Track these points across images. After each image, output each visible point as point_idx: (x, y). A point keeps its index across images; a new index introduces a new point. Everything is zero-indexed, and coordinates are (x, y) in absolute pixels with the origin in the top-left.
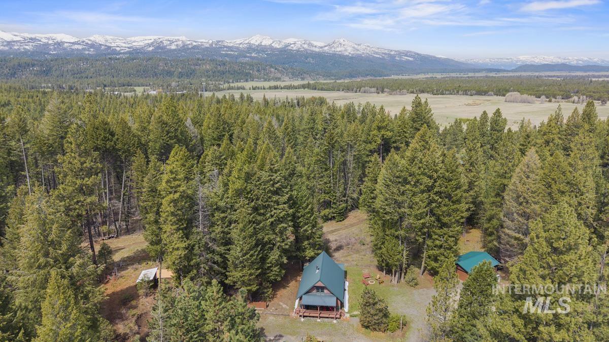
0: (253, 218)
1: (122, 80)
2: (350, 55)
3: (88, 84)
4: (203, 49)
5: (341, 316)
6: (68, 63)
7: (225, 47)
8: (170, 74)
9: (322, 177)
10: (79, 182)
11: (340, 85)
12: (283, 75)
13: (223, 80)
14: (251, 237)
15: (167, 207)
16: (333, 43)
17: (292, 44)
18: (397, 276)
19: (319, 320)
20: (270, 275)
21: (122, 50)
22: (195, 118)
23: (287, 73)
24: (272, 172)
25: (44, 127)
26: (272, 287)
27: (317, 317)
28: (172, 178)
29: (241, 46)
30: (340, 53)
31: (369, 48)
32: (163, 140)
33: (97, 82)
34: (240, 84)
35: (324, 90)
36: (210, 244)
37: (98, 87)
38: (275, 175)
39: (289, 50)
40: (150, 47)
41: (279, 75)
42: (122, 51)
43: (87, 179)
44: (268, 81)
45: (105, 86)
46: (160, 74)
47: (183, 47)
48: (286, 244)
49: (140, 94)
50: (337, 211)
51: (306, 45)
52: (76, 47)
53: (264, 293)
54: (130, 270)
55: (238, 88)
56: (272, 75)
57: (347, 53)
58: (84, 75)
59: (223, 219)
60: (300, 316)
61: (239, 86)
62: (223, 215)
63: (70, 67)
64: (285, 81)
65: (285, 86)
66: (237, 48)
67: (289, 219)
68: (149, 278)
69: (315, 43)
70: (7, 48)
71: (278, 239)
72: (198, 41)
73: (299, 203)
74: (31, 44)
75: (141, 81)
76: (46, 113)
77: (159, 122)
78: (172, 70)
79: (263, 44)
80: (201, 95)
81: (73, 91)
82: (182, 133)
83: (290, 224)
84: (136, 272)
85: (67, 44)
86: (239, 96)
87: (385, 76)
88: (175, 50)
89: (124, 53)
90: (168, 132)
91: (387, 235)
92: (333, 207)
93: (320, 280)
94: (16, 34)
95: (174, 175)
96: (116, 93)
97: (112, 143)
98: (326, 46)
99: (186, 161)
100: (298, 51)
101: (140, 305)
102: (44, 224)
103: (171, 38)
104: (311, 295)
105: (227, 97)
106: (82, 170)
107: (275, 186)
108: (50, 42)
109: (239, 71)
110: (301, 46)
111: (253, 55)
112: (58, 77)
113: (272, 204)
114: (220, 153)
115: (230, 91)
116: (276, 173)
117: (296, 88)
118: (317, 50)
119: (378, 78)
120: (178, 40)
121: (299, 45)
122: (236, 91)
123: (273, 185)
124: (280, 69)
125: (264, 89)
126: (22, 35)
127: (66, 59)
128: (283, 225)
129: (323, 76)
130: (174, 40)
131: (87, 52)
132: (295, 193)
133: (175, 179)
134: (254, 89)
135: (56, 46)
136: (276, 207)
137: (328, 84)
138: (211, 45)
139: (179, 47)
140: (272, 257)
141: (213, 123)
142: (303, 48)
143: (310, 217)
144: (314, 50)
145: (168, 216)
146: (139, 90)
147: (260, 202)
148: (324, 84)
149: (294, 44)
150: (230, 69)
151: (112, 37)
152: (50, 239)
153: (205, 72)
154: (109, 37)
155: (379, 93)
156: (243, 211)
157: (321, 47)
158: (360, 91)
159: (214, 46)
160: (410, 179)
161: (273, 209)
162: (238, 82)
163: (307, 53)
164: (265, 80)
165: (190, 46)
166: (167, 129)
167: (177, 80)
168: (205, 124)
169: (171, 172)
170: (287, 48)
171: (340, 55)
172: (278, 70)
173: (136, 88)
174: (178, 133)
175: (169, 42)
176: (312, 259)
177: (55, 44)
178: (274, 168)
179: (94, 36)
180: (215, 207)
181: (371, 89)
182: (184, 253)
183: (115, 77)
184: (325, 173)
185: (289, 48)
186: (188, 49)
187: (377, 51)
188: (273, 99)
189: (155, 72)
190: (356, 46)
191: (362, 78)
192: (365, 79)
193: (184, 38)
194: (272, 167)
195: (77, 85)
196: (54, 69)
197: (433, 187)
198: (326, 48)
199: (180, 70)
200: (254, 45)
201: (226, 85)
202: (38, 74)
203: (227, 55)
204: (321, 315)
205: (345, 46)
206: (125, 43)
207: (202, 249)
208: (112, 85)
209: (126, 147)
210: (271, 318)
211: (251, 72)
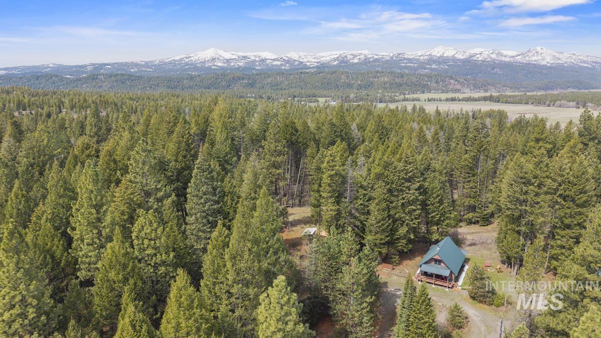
0: (388, 197)
1: (309, 92)
2: (548, 65)
3: (282, 95)
4: (384, 62)
5: (452, 286)
6: (269, 77)
7: (405, 59)
8: (350, 86)
9: (469, 181)
10: (273, 159)
11: (530, 97)
12: (464, 86)
13: (399, 91)
14: (384, 210)
15: (326, 179)
16: (528, 52)
17: (478, 54)
18: (516, 268)
19: (433, 286)
20: (398, 245)
21: (312, 64)
22: (360, 123)
23: (468, 85)
24: (407, 163)
25: (254, 123)
26: (399, 255)
27: (432, 284)
28: (331, 160)
29: (422, 58)
30: (535, 62)
31: (574, 57)
32: (331, 137)
33: (289, 93)
34: (415, 96)
35: (509, 103)
36: (353, 212)
37: (289, 97)
38: (409, 166)
39: (474, 60)
40: (335, 61)
41: (459, 87)
42: (312, 66)
43: (278, 157)
44: (447, 93)
45: (295, 97)
46: (341, 87)
47: (365, 60)
48: (414, 224)
49: (322, 105)
50: (481, 216)
51: (494, 55)
52: (276, 63)
53: (391, 258)
54: (298, 227)
55: (413, 100)
56: (451, 87)
57: (544, 63)
58: (279, 87)
59: (365, 195)
60: (419, 280)
61: (414, 97)
62: (365, 192)
63: (269, 80)
64: (464, 93)
65: (464, 98)
66: (418, 60)
67: (418, 203)
68: (310, 233)
69: (505, 52)
70: (226, 65)
71: (407, 218)
72: (380, 54)
73: (430, 193)
74: (243, 61)
75: (325, 92)
76: (256, 115)
77: (329, 124)
78: (353, 82)
79: (445, 55)
80: (375, 106)
81: (270, 100)
82: (346, 134)
83: (418, 207)
84: (302, 229)
85: (269, 61)
86: (411, 108)
87: (593, 89)
88: (357, 63)
89: (313, 68)
90: (335, 132)
91: (509, 230)
92: (477, 212)
93: (437, 254)
94: (234, 53)
95: (332, 158)
96: (303, 103)
97: (296, 137)
98: (519, 55)
99: (345, 152)
100: (483, 61)
101: (302, 250)
102: (256, 175)
103: (354, 52)
104: (430, 265)
105: (400, 108)
106: (275, 151)
107: (408, 175)
108: (257, 59)
109: (416, 83)
110: (488, 56)
111: (434, 66)
112: (260, 89)
113: (404, 189)
114: (370, 148)
115: (404, 103)
116: (410, 164)
117: (476, 101)
118: (507, 59)
119: (583, 91)
120: (361, 54)
121: (486, 55)
122: (411, 102)
123: (406, 174)
124: (461, 80)
125: (440, 100)
126: (237, 53)
127: (267, 73)
128: (412, 207)
129: (511, 88)
130: (357, 54)
131: (283, 68)
132: (426, 184)
133: (333, 161)
134: (429, 100)
135: (261, 63)
136: (407, 192)
137: (515, 96)
138: (392, 58)
139: (361, 61)
140: (401, 231)
141: (373, 128)
142: (491, 58)
143: (439, 206)
144: (504, 59)
145: (326, 186)
146: (322, 100)
147: (394, 186)
148: (510, 97)
149: (480, 54)
150: (407, 81)
151: (304, 54)
152: (258, 184)
153: (383, 85)
154: (302, 54)
155: (578, 108)
156: (380, 191)
157: (513, 57)
158: (554, 105)
159: (394, 58)
160: (533, 181)
161: (404, 193)
162: (414, 93)
163: (494, 62)
164: (443, 92)
165: (371, 60)
166: (335, 129)
167: (356, 91)
168: (368, 129)
169: (331, 155)
170: (472, 59)
171: (535, 65)
172: (459, 82)
173: (319, 99)
174: (343, 133)
175: (352, 56)
176: (437, 242)
177: (260, 61)
178: (408, 160)
179: (291, 53)
180: (359, 185)
181: (568, 103)
182: (334, 213)
183: (303, 89)
184: (472, 179)
185: (474, 58)
186: (370, 62)
187: (585, 59)
188: (447, 111)
189: (337, 84)
190: (556, 54)
191: (561, 90)
192: (565, 91)
193: (366, 52)
194: (407, 159)
195: (274, 95)
196: (258, 82)
197: (557, 190)
198: (518, 57)
199: (359, 82)
200: (436, 56)
201: (402, 97)
202: (245, 86)
203: (406, 67)
204: (436, 283)
205: (543, 55)
206: (314, 58)
207: (347, 214)
208: (300, 96)
209: (305, 140)
210: (395, 277)
211: (429, 83)
